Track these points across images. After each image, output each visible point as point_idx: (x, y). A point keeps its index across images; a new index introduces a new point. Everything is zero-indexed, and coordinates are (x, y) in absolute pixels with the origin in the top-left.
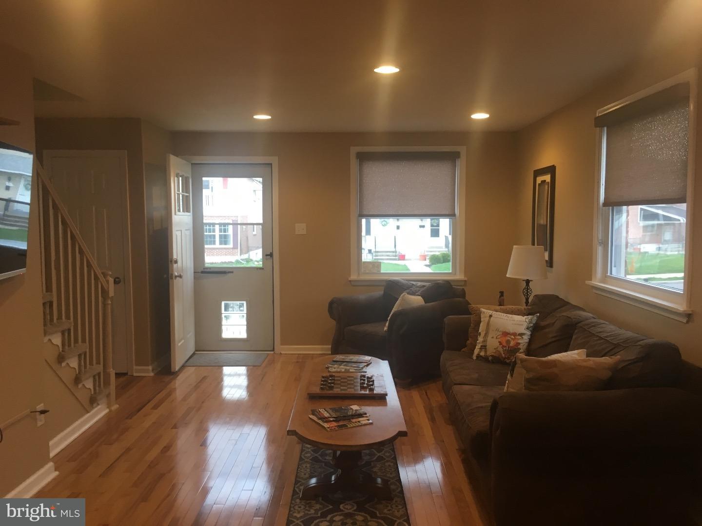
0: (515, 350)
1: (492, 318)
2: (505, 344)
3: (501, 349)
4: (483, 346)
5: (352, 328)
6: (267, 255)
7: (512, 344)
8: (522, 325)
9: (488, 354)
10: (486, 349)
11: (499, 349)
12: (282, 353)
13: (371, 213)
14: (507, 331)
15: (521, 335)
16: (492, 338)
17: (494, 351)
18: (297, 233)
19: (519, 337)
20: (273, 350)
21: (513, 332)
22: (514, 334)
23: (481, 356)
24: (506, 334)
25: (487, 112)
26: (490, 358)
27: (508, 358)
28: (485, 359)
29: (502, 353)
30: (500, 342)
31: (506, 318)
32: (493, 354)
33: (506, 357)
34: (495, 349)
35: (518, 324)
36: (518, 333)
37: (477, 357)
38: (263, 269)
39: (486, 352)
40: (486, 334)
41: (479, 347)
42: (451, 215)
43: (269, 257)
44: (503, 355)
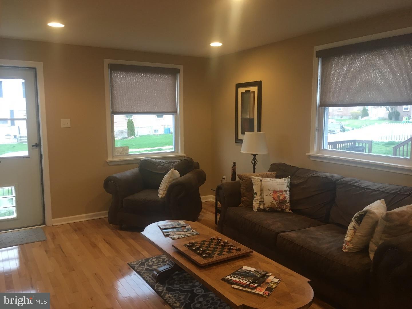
0: (283, 202)
1: (263, 182)
2: (277, 199)
3: (275, 202)
4: (261, 201)
5: (130, 197)
6: (33, 146)
7: (281, 198)
8: (284, 185)
9: (266, 206)
10: (264, 203)
11: (273, 203)
12: (54, 224)
13: (120, 111)
14: (276, 190)
15: (286, 191)
16: (267, 195)
17: (270, 204)
18: (62, 126)
19: (285, 193)
20: (44, 223)
21: (280, 190)
22: (281, 191)
23: (261, 209)
24: (275, 192)
25: (221, 42)
26: (267, 209)
27: (280, 208)
28: (264, 210)
29: (276, 204)
30: (273, 198)
31: (271, 181)
32: (269, 206)
33: (279, 207)
34: (270, 202)
35: (281, 185)
36: (283, 191)
37: (257, 209)
38: (29, 157)
39: (264, 205)
40: (262, 193)
41: (259, 203)
42: (174, 112)
43: (35, 147)
44: (277, 206)
